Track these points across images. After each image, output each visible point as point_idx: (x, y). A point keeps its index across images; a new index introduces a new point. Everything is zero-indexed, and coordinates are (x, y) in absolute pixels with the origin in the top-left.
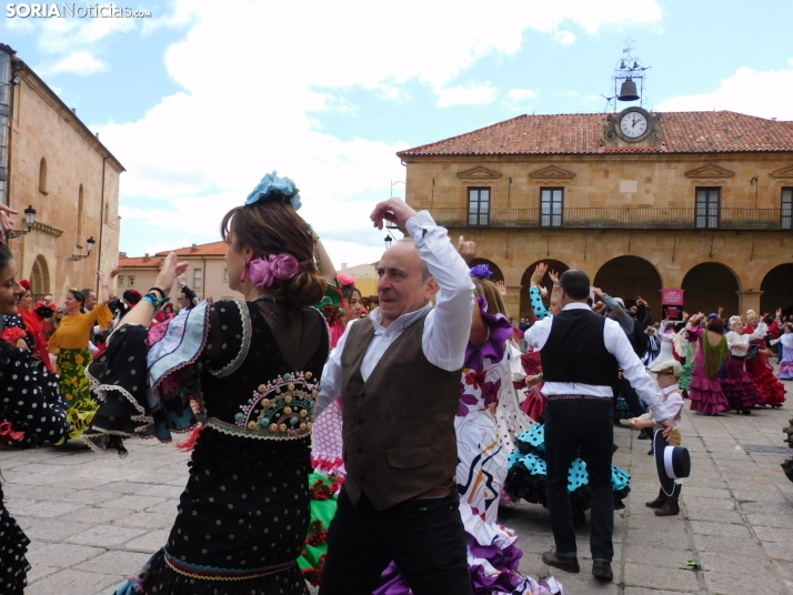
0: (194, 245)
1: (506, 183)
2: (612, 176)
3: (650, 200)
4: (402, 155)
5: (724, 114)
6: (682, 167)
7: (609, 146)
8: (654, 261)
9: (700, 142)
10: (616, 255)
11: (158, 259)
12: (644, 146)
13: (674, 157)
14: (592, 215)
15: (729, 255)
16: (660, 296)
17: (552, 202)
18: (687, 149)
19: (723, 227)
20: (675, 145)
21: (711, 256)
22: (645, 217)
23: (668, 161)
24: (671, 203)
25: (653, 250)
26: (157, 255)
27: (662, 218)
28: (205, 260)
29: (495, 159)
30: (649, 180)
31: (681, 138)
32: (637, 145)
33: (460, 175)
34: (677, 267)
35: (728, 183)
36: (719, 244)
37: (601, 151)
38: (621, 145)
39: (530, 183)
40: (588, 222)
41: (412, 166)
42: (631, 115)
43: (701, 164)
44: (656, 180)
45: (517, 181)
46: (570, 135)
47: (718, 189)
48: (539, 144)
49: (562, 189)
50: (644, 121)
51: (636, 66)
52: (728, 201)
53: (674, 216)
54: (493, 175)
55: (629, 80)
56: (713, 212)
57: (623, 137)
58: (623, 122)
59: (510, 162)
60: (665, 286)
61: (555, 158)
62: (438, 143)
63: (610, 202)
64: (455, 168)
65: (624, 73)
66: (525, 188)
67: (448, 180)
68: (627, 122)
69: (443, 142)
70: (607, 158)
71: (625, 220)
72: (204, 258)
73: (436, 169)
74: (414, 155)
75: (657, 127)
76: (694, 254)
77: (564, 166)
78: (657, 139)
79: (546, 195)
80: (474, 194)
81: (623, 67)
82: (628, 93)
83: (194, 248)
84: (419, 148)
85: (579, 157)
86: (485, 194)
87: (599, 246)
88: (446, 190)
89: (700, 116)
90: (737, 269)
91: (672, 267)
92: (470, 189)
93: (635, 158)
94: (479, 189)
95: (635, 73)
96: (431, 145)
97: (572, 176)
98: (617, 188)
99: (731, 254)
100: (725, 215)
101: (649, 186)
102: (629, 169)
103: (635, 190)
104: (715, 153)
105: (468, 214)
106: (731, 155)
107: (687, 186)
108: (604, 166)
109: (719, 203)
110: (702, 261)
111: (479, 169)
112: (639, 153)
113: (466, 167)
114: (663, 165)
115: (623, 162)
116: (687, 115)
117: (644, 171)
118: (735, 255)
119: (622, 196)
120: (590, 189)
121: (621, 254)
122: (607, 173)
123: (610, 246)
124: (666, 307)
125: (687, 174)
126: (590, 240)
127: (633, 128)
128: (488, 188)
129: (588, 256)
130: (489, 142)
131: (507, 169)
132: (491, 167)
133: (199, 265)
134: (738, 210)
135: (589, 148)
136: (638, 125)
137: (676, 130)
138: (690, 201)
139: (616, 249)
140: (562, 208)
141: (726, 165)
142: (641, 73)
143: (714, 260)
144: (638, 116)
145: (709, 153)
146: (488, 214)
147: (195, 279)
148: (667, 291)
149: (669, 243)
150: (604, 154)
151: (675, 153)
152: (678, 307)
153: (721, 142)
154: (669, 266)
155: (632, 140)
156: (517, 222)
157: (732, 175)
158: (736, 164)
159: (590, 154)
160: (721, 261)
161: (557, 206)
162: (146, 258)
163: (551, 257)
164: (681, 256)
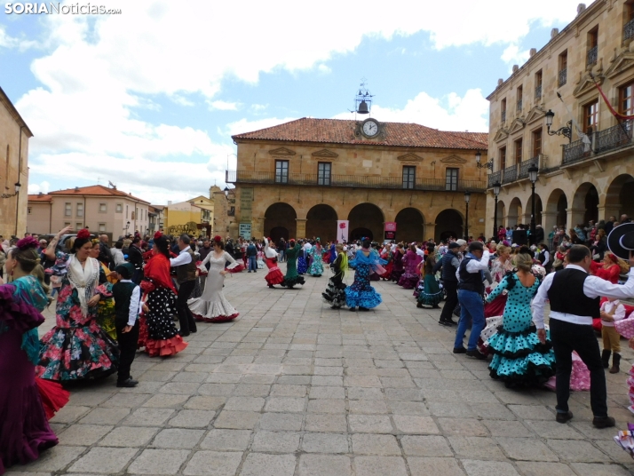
0: (77, 188)
1: (298, 158)
2: (359, 157)
3: (379, 172)
4: (235, 138)
5: (413, 125)
6: (396, 154)
7: (357, 140)
8: (381, 206)
9: (405, 140)
10: (361, 202)
11: (50, 196)
12: (376, 141)
13: (392, 148)
14: (347, 179)
15: (419, 204)
16: (383, 226)
17: (324, 171)
18: (399, 144)
19: (417, 188)
20: (392, 141)
21: (410, 204)
22: (376, 181)
23: (389, 150)
24: (390, 174)
25: (380, 200)
26: (49, 194)
27: (385, 182)
28: (85, 198)
29: (292, 144)
30: (378, 160)
31: (395, 137)
32: (372, 140)
33: (271, 152)
34: (393, 210)
35: (420, 164)
36: (415, 197)
37: (353, 142)
38: (364, 139)
39: (312, 159)
40: (345, 183)
41: (241, 145)
42: (369, 122)
43: (406, 153)
44: (382, 161)
45: (305, 157)
46: (333, 131)
47: (414, 167)
48: (317, 136)
49: (330, 163)
50: (376, 127)
51: (367, 94)
52: (420, 174)
53: (392, 181)
54: (291, 153)
55: (363, 102)
56: (411, 180)
57: (365, 135)
58: (365, 126)
59: (301, 146)
60: (386, 221)
61: (327, 145)
62: (256, 132)
63: (357, 172)
64: (268, 147)
65: (361, 98)
66: (309, 162)
67: (263, 155)
68: (367, 127)
69: (259, 131)
70: (356, 146)
71: (365, 182)
72: (85, 196)
73: (256, 148)
74: (243, 139)
75: (383, 131)
76: (402, 203)
77: (332, 150)
78: (383, 138)
79: (321, 167)
80: (279, 165)
81: (360, 94)
82: (363, 109)
83: (77, 190)
84: (245, 134)
85: (341, 145)
86: (285, 165)
87: (351, 197)
88: (262, 161)
89: (402, 126)
91: (390, 210)
92: (276, 160)
93: (372, 147)
94: (282, 161)
95: (366, 98)
96: (252, 133)
97: (336, 156)
98: (361, 163)
99: (421, 203)
100: (418, 182)
101: (378, 164)
102: (368, 153)
103: (371, 166)
104: (413, 147)
105: (275, 175)
106: (422, 149)
107: (399, 164)
108: (354, 151)
109: (414, 175)
110: (405, 207)
111: (282, 149)
112: (374, 145)
113: (274, 148)
114: (386, 152)
115: (364, 149)
116: (395, 124)
117: (376, 155)
118: (423, 204)
119: (364, 169)
120: (346, 164)
121: (363, 202)
122: (355, 155)
123: (357, 197)
124: (387, 232)
125: (399, 158)
126: (346, 193)
127: (370, 130)
128: (287, 161)
129: (345, 203)
130: (287, 133)
131: (299, 150)
132: (289, 148)
133: (81, 201)
134: (424, 179)
135: (346, 141)
136: (373, 129)
137: (390, 133)
138: (399, 173)
139: (360, 199)
140: (330, 174)
141: (419, 154)
142: (370, 99)
143: (412, 206)
144: (373, 124)
145: (411, 147)
146: (288, 176)
147: (78, 210)
148: (387, 223)
149: (389, 196)
150: (354, 144)
151: (393, 146)
152: (393, 232)
153: (416, 142)
155: (370, 137)
156: (305, 182)
157: (421, 159)
158: (424, 154)
159: (347, 144)
160: (416, 207)
161: (327, 173)
162: (41, 195)
163: (324, 203)
164: (395, 204)
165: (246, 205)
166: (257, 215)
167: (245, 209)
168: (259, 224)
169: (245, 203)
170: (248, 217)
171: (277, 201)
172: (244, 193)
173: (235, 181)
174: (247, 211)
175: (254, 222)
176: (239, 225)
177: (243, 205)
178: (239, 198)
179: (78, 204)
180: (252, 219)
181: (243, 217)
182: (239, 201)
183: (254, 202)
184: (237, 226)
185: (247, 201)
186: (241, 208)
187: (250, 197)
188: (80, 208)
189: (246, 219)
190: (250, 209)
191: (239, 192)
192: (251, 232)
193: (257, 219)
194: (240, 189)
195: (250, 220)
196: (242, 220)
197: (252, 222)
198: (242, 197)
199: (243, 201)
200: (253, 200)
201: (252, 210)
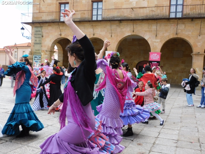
3: (145, 4)
8: (146, 38)
10: (127, 34)
15: (187, 33)
16: (148, 56)
17: (98, 8)
19: (185, 17)
21: (177, 34)
24: (156, 5)
25: (146, 31)
34: (158, 40)
36: (181, 27)
49: (102, 1)
53: (158, 12)
56: (179, 10)
60: (152, 51)
63: (125, 6)
67: (50, 0)
76: (168, 33)
79: (95, 5)
80: (63, 7)
86: (67, 6)
87: (119, 30)
90: (191, 41)
92: (60, 4)
94: (65, 4)
105: (60, 16)
109: (183, 4)
110: (172, 37)
118: (190, 33)
119: (131, 3)
120: (115, 1)
121: (129, 34)
123: (124, 30)
124: (151, 62)
126: (114, 27)
129: (113, 35)
139: (126, 31)
143: (179, 36)
148: (152, 53)
149: (154, 27)
152: (158, 62)
154: (154, 40)
160: (182, 37)
163: (95, 36)
164: (160, 34)
165: (38, 42)
166: (45, 49)
167: (37, 44)
168: (47, 56)
169: (38, 39)
170: (39, 50)
171: (60, 37)
172: (37, 31)
173: (31, 21)
174: (38, 45)
175: (43, 54)
176: (33, 57)
177: (36, 40)
178: (34, 35)
179: (15, 52)
180: (42, 51)
181: (36, 50)
182: (33, 38)
183: (43, 38)
184: (31, 57)
185: (38, 37)
186: (35, 44)
187: (40, 34)
188: (16, 53)
189: (38, 52)
190: (40, 44)
191: (33, 31)
192: (41, 61)
193: (45, 52)
194: (34, 28)
195: (41, 52)
196: (35, 53)
197: (42, 54)
198: (35, 34)
199: (36, 37)
200: (42, 37)
201: (42, 45)
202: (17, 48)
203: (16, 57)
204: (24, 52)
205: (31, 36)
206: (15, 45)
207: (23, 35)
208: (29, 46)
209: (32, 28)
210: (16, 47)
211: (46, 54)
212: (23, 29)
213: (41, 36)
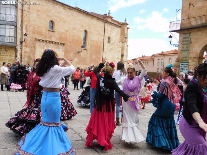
88: (200, 9)
166: (192, 55)
168: (194, 63)
169: (185, 46)
170: (186, 57)
172: (185, 38)
174: (186, 52)
175: (191, 62)
176: (180, 64)
177: (183, 47)
178: (181, 42)
179: (162, 59)
180: (190, 58)
181: (183, 57)
182: (181, 45)
183: (191, 45)
184: (178, 64)
185: (186, 44)
186: (182, 51)
187: (189, 41)
188: (163, 61)
189: (185, 59)
190: (188, 50)
191: (181, 38)
192: (188, 69)
193: (193, 59)
194: (182, 35)
195: (188, 59)
196: (182, 60)
197: (189, 61)
198: (183, 41)
199: (183, 44)
200: (191, 43)
201: (190, 52)
202: (164, 56)
203: (163, 64)
204: (170, 59)
205: (178, 43)
206: (162, 52)
207: (170, 43)
208: (175, 53)
209: (180, 35)
210: (163, 54)
211: (194, 61)
212: (171, 37)
213: (189, 43)
